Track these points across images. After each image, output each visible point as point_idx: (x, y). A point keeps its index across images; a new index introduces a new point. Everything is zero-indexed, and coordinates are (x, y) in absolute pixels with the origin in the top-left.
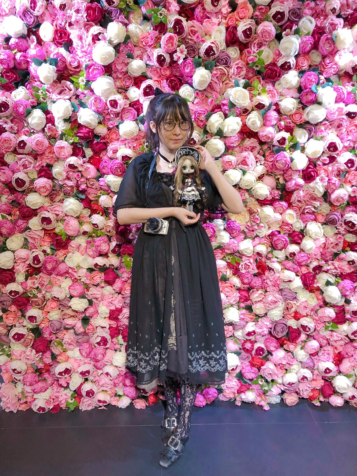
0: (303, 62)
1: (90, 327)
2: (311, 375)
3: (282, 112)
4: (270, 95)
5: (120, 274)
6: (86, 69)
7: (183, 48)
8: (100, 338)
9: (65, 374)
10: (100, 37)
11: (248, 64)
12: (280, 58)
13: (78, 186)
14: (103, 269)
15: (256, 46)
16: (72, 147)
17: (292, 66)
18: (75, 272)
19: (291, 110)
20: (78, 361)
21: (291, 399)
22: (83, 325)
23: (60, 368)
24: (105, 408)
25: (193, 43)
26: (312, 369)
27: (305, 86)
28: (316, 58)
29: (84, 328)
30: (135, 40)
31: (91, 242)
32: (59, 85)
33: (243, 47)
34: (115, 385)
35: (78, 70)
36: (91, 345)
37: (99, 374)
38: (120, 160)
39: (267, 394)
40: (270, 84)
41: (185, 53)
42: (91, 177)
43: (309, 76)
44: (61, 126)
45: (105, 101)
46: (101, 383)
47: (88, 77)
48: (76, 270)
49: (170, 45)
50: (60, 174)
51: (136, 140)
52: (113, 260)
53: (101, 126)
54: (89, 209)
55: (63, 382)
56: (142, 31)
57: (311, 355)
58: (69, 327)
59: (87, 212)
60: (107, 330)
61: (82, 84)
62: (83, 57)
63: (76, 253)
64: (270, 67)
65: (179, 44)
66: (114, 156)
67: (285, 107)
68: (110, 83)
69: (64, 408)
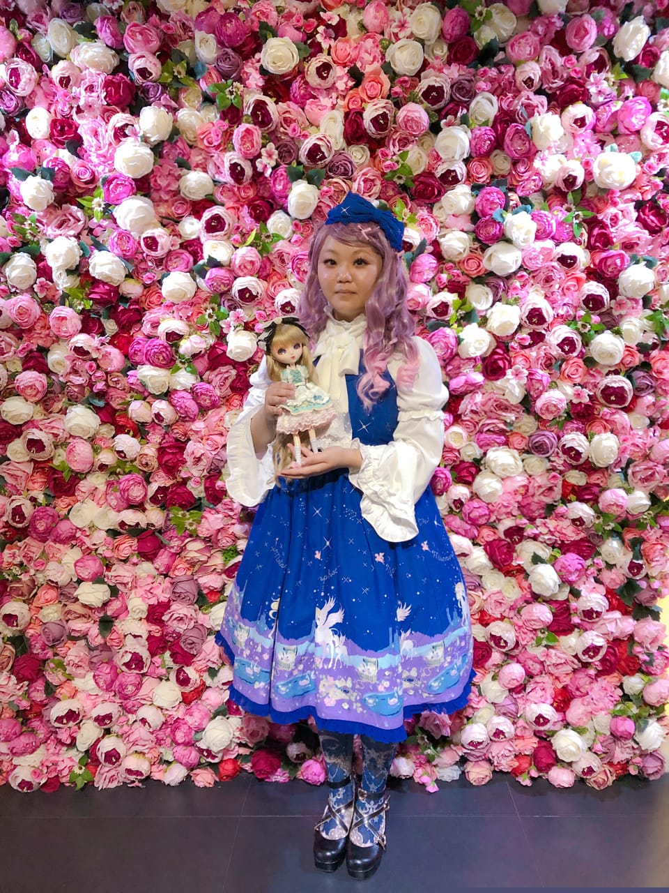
0: (478, 170)
1: (114, 636)
2: (513, 728)
3: (445, 256)
4: (423, 226)
5: (165, 541)
6: (104, 185)
7: (271, 149)
8: (131, 655)
9: (68, 721)
10: (127, 132)
11: (383, 174)
12: (439, 163)
13: (91, 385)
14: (135, 531)
15: (397, 144)
16: (81, 317)
17: (460, 178)
18: (87, 536)
19: (460, 253)
20: (93, 697)
21: (478, 773)
22: (101, 633)
23: (59, 710)
24: (140, 785)
25: (288, 139)
26: (514, 717)
27: (482, 211)
28: (501, 164)
29: (104, 637)
30: (191, 136)
31: (113, 484)
32: (59, 212)
33: (375, 145)
34: (159, 742)
35: (91, 186)
36: (114, 668)
37: (130, 722)
38: (163, 340)
39: (434, 763)
40: (425, 209)
41: (275, 157)
42: (113, 369)
43: (489, 193)
44: (63, 282)
45: (137, 238)
46: (132, 738)
47: (107, 197)
48: (88, 534)
49: (248, 144)
50: (59, 363)
51: (192, 304)
52: (154, 516)
53: (131, 281)
54: (112, 424)
55: (64, 736)
56: (202, 121)
57: (511, 690)
58: (77, 635)
59: (107, 430)
60: (144, 641)
61: (98, 210)
62: (99, 164)
63: (89, 501)
64: (422, 179)
65: (265, 141)
66: (153, 332)
67: (450, 247)
68: (146, 209)
69: (67, 785)
